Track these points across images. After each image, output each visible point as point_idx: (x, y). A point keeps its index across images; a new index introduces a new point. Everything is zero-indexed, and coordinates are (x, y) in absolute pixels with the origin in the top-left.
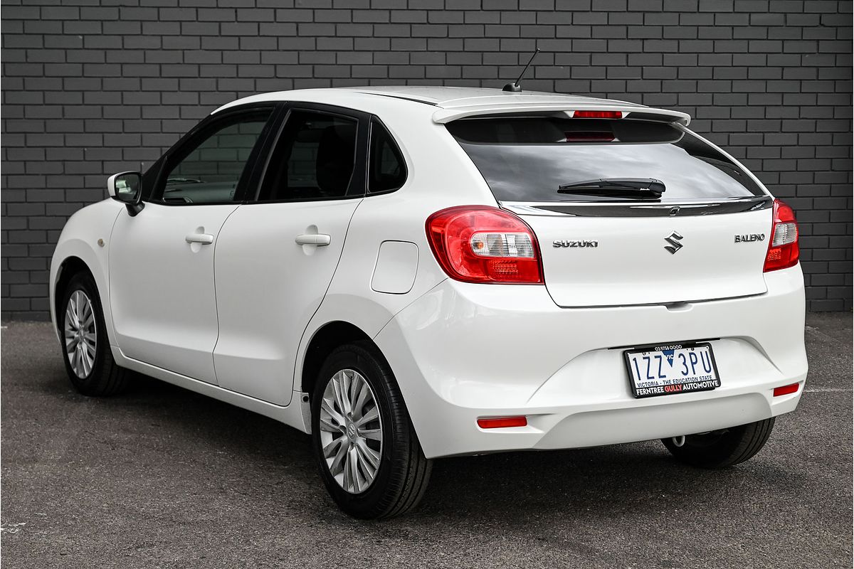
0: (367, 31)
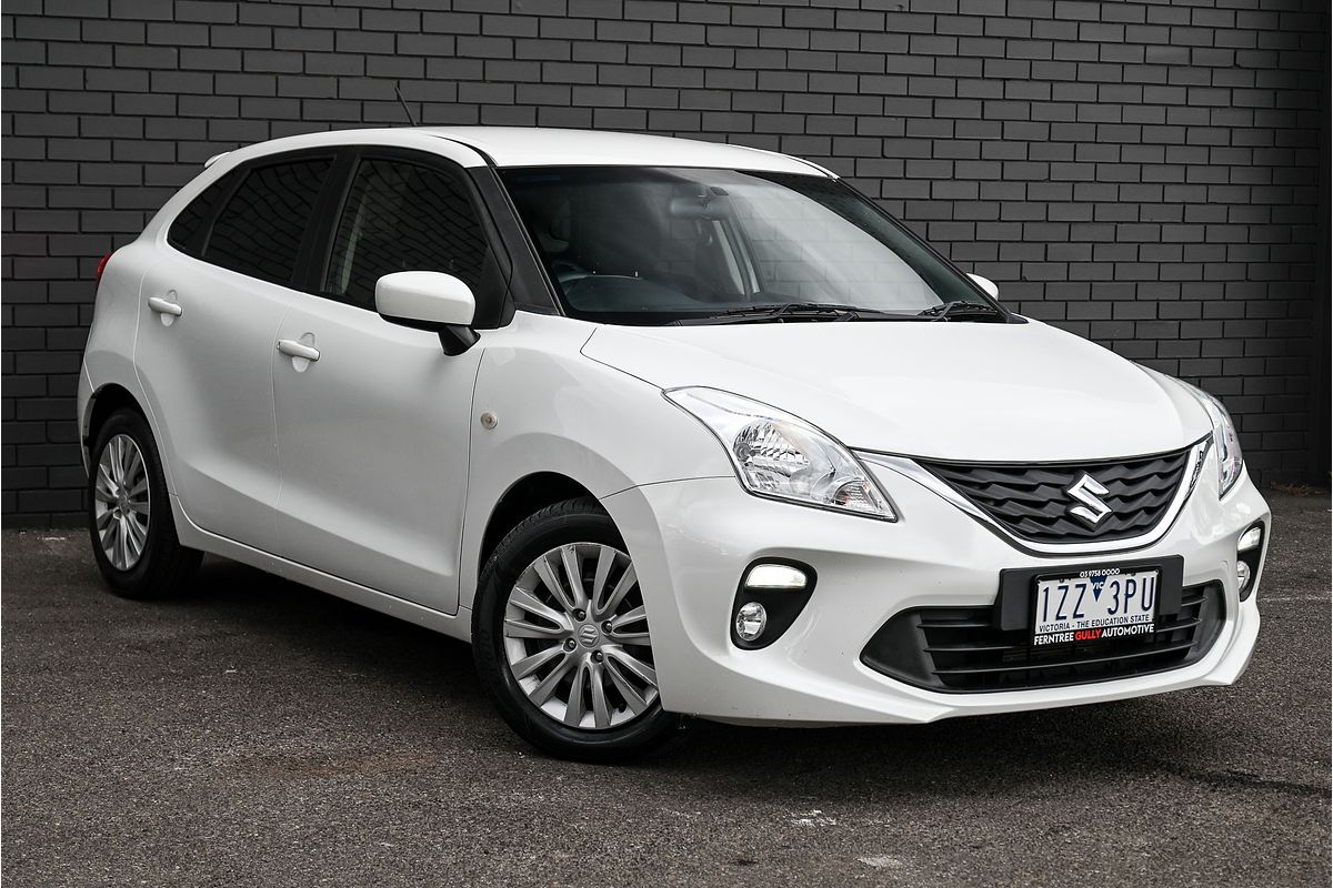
0: (617, 54)
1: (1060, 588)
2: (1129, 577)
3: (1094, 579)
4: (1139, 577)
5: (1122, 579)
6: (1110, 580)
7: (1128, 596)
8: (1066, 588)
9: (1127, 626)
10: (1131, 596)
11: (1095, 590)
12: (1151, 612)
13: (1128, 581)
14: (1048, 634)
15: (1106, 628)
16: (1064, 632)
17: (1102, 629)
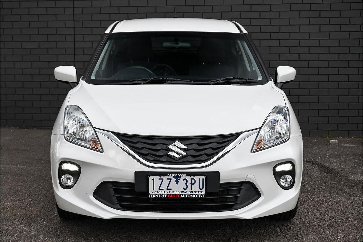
1: (159, 179)
2: (192, 177)
3: (175, 177)
4: (197, 178)
5: (189, 178)
6: (182, 178)
7: (192, 184)
8: (163, 179)
9: (192, 195)
10: (194, 184)
11: (176, 181)
12: (204, 191)
13: (191, 179)
14: (155, 194)
15: (182, 194)
16: (163, 194)
17: (181, 195)
